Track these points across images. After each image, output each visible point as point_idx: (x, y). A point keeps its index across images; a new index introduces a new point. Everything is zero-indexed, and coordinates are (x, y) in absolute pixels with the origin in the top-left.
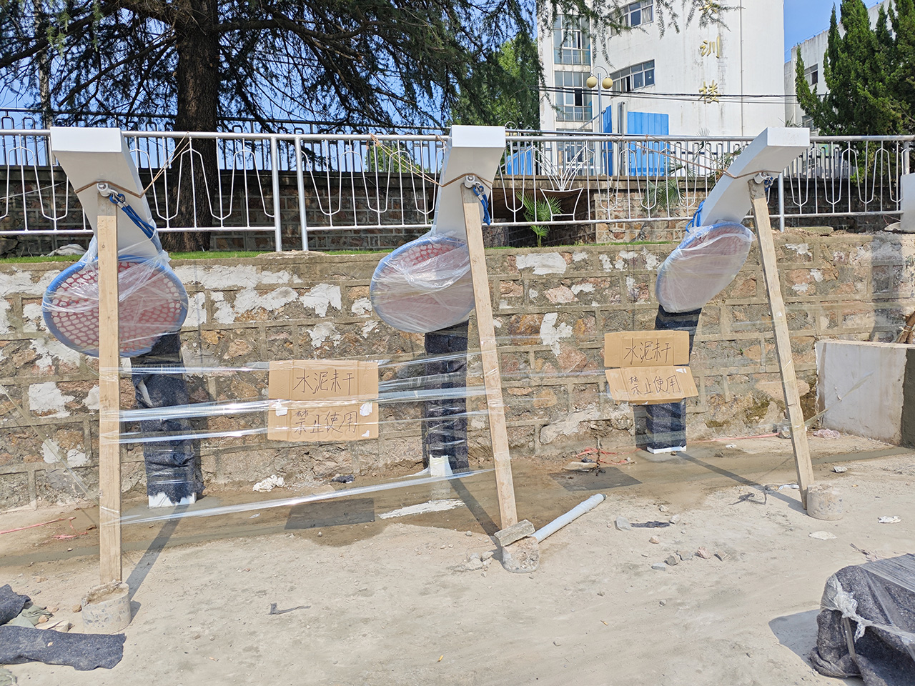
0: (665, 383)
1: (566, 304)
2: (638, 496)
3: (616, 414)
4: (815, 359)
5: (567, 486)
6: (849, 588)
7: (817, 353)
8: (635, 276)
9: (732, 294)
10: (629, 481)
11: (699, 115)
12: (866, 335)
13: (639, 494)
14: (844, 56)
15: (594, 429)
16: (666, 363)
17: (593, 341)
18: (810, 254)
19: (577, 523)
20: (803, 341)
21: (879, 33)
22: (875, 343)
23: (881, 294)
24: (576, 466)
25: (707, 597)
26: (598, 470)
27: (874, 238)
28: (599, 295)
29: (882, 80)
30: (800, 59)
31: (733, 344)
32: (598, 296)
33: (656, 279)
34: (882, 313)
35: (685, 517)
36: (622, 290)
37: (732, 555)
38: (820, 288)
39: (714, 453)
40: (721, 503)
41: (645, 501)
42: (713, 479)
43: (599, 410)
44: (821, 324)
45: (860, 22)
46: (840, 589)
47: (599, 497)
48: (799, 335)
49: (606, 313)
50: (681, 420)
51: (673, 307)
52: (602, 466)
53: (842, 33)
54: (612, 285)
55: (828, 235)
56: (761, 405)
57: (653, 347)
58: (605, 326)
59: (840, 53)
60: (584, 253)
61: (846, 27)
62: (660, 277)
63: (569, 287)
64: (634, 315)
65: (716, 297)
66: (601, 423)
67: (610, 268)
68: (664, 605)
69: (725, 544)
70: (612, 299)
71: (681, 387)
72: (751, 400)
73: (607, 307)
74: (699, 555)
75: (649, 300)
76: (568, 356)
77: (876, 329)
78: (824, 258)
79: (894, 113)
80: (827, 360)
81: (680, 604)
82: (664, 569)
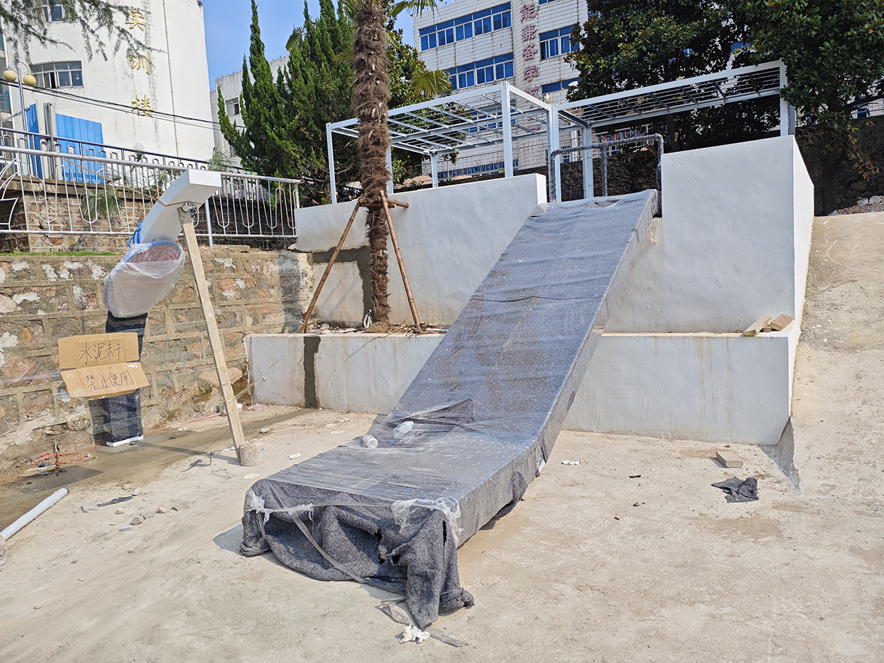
0: (119, 378)
1: (8, 313)
2: (101, 483)
3: (72, 416)
4: (245, 350)
5: (26, 491)
6: (259, 494)
7: (246, 345)
8: (81, 284)
9: (174, 300)
10: (91, 473)
11: (134, 126)
12: (280, 329)
13: (102, 481)
14: (255, 100)
15: (49, 434)
16: (119, 361)
17: (42, 348)
18: (234, 267)
19: (43, 518)
20: (234, 336)
21: (279, 88)
22: (286, 335)
23: (288, 297)
24: (33, 472)
25: (167, 537)
26: (58, 471)
27: (280, 255)
28: (45, 303)
29: (284, 127)
30: (220, 96)
31: (178, 342)
32: (44, 305)
33: (103, 288)
34: (289, 312)
35: (146, 489)
36: (69, 298)
37: (186, 506)
38: (244, 294)
39: (168, 437)
40: (176, 472)
41: (108, 485)
42: (168, 457)
43: (54, 416)
44: (247, 322)
45: (264, 76)
46: (254, 495)
47: (63, 491)
48: (231, 331)
49: (54, 320)
50: (137, 413)
51: (122, 313)
52: (62, 466)
53: (253, 81)
54: (58, 294)
55: (246, 252)
56: (206, 392)
57: (105, 348)
58: (54, 334)
59: (251, 97)
60: (25, 263)
61: (255, 77)
62: (107, 287)
63: (10, 296)
64: (83, 322)
65: (160, 303)
66: (57, 427)
67: (55, 278)
68: (132, 552)
69: (179, 500)
70: (59, 307)
71: (134, 380)
72: (197, 389)
73: (54, 315)
74: (159, 512)
75: (98, 307)
76: (15, 366)
77: (286, 324)
78: (245, 270)
79: (294, 154)
80: (253, 349)
81: (145, 548)
82: (130, 529)
